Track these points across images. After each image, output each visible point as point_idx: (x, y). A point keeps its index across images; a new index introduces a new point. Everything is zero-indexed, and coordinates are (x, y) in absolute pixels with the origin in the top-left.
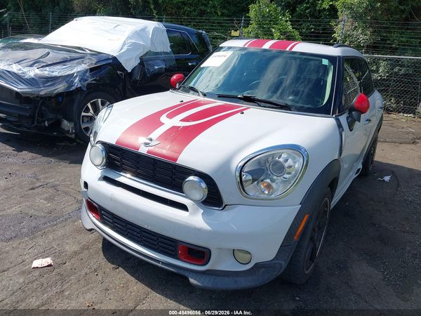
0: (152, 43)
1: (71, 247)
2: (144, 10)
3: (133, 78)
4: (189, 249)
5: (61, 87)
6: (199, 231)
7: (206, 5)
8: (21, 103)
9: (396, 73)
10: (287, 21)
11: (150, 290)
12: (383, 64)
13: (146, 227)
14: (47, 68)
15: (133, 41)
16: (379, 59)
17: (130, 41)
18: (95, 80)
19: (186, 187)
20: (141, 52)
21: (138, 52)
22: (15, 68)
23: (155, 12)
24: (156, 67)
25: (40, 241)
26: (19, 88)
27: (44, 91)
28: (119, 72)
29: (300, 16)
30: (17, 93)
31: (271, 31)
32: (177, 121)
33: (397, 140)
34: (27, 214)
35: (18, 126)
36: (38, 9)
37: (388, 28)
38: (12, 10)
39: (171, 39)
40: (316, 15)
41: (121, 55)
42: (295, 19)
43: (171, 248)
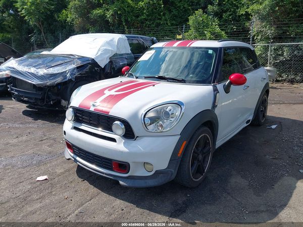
0: (118, 48)
1: (59, 171)
2: (119, 26)
3: (106, 71)
4: (119, 164)
5: (59, 80)
6: (122, 152)
7: (160, 19)
8: (36, 91)
9: (295, 55)
10: (216, 25)
11: (100, 191)
12: (285, 49)
13: (95, 153)
14: (51, 69)
15: (105, 48)
16: (284, 46)
17: (103, 48)
18: (80, 74)
19: (114, 127)
20: (110, 55)
21: (109, 55)
22: (33, 70)
23: (126, 27)
24: (121, 64)
25: (43, 168)
26: (35, 82)
27: (49, 82)
28: (96, 68)
29: (226, 21)
30: (34, 84)
31: (204, 33)
32: (113, 92)
33: (292, 102)
34: (36, 154)
35: (35, 105)
36: (53, 32)
37: (287, 24)
38: (37, 34)
39: (131, 45)
40: (237, 19)
41: (97, 57)
42: (222, 23)
43: (109, 164)
